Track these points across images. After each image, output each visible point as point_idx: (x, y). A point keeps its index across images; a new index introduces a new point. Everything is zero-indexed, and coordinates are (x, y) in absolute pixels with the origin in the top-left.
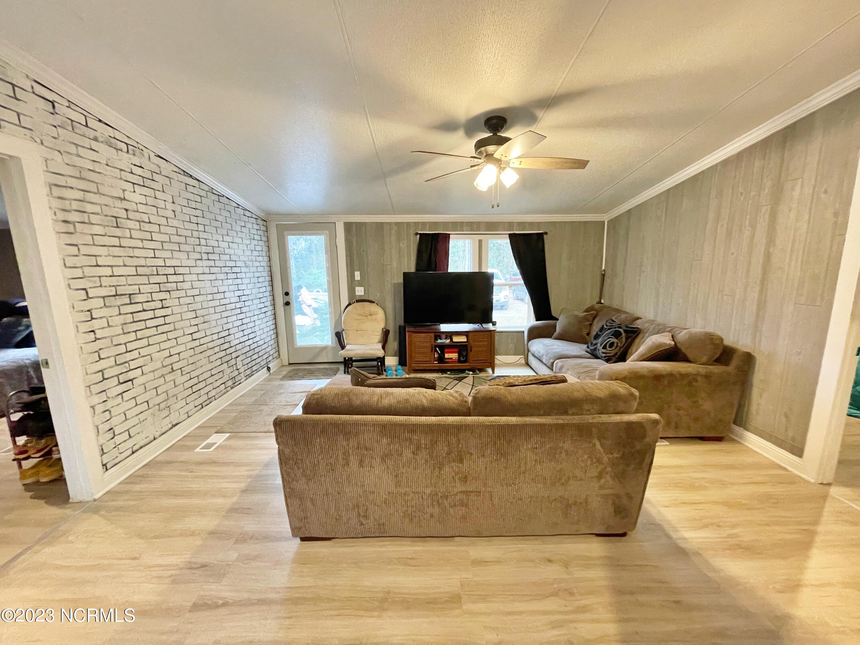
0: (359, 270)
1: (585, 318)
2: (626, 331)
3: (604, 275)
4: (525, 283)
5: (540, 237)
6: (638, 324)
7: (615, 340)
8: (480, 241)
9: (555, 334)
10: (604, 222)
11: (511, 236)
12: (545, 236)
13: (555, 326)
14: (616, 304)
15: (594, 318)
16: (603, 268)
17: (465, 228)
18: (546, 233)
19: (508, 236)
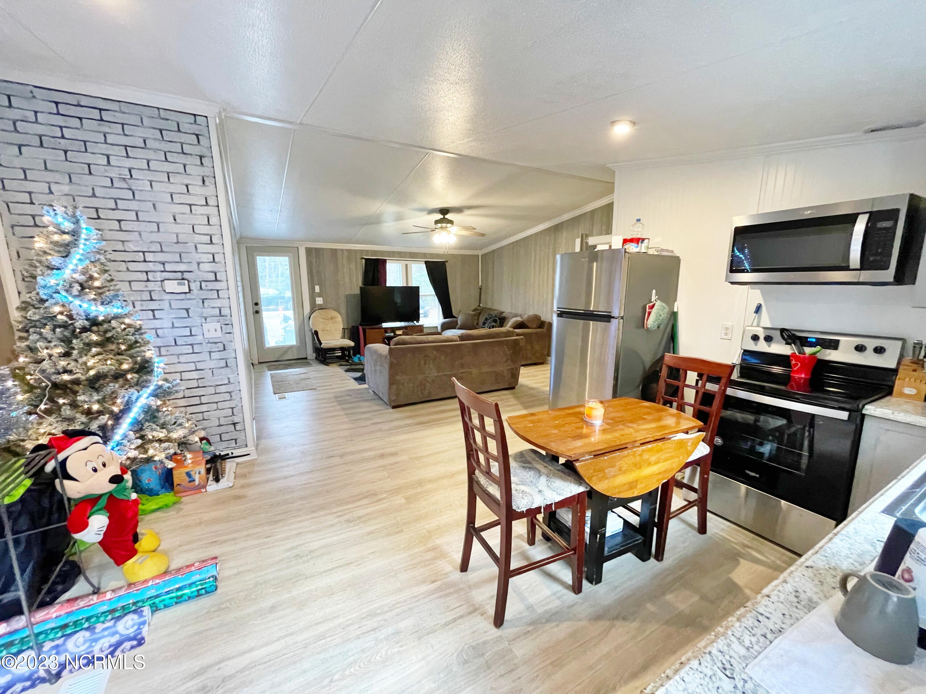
0: (318, 284)
1: (475, 315)
2: (499, 319)
3: (481, 289)
4: (436, 295)
5: (443, 264)
6: (504, 315)
7: (494, 324)
8: (406, 265)
9: (458, 327)
10: (479, 255)
11: (426, 263)
12: (447, 264)
13: (457, 321)
14: (489, 306)
15: (480, 314)
16: (480, 284)
17: (396, 256)
18: (447, 261)
19: (424, 262)
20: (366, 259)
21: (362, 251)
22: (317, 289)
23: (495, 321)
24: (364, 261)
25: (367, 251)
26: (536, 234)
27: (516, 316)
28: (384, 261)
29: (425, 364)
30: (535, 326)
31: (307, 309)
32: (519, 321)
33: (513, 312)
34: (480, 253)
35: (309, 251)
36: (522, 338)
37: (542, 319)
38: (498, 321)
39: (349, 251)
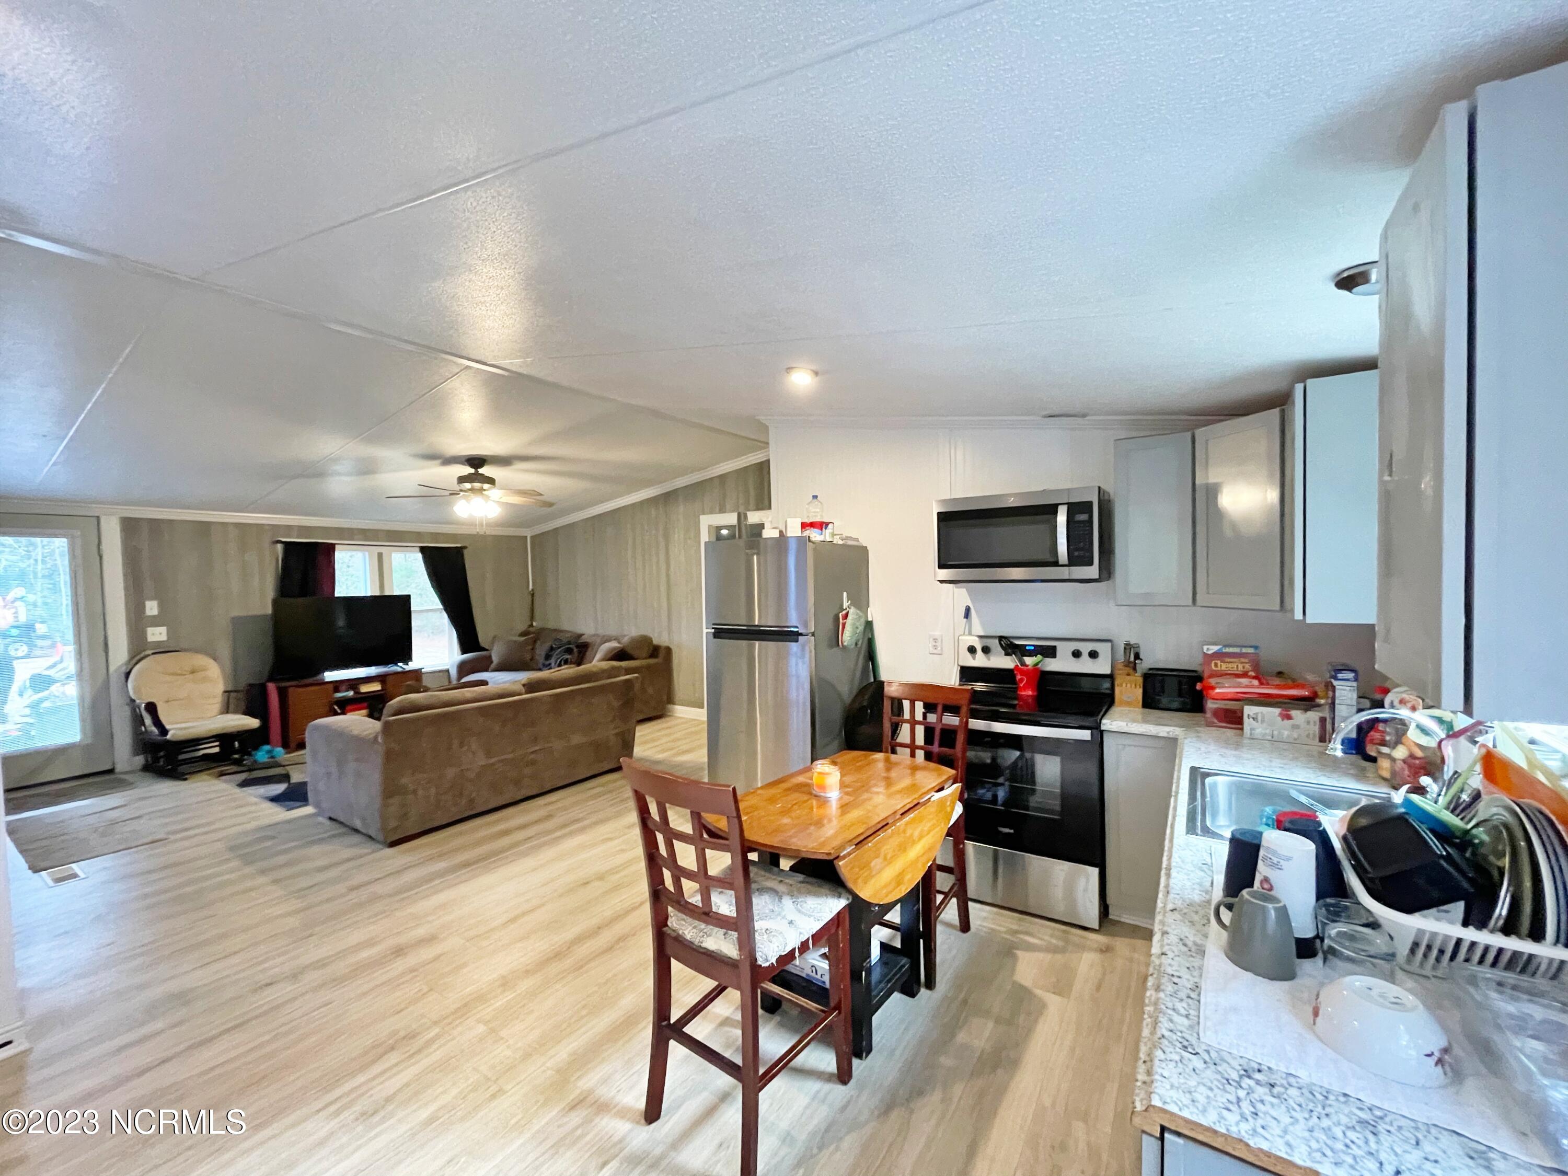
0: (153, 599)
1: (526, 643)
2: (577, 647)
3: (533, 595)
4: (446, 610)
5: (459, 552)
6: (584, 639)
7: (568, 657)
8: (380, 556)
9: (493, 666)
10: (526, 537)
11: (423, 550)
12: (466, 552)
13: (490, 657)
14: (551, 625)
15: (535, 642)
16: (531, 587)
17: (356, 537)
18: (465, 547)
19: (418, 549)
20: (286, 544)
21: (275, 527)
22: (152, 608)
23: (569, 651)
24: (280, 547)
25: (289, 527)
26: (633, 505)
27: (609, 640)
28: (330, 548)
29: (461, 745)
30: (644, 655)
31: (120, 654)
32: (615, 648)
33: (601, 632)
34: (528, 533)
35: (130, 526)
36: (637, 677)
37: (655, 642)
38: (575, 650)
39: (242, 527)
